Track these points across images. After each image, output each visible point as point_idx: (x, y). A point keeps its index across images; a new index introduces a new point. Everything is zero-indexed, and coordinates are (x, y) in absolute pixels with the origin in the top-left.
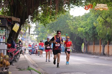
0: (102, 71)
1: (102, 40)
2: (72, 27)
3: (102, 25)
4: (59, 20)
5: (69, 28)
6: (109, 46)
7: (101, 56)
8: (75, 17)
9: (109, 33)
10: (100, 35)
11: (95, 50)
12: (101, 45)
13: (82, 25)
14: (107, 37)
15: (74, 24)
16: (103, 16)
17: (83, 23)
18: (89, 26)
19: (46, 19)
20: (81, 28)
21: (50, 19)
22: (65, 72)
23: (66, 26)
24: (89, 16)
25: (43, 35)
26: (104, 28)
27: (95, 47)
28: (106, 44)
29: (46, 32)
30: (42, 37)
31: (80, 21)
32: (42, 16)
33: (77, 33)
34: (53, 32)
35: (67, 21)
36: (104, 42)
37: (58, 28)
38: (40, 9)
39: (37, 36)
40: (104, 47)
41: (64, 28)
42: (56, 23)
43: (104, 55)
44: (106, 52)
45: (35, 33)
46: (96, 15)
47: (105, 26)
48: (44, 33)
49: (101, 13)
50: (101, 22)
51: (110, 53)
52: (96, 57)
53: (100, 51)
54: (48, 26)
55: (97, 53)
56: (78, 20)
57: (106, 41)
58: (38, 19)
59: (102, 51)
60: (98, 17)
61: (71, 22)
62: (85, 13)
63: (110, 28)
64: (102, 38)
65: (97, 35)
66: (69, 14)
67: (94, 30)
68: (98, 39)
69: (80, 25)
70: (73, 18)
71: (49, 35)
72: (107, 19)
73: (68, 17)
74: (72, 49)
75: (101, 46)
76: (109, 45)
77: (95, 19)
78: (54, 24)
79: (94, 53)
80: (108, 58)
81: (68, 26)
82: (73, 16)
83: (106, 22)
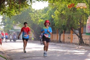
0: (58, 56)
1: (59, 29)
2: (34, 19)
3: (59, 17)
4: (23, 13)
5: (31, 19)
6: (64, 35)
7: (58, 43)
8: (36, 10)
9: (64, 23)
10: (57, 25)
11: (53, 38)
12: (58, 33)
13: (42, 17)
14: (63, 27)
15: (36, 16)
16: (59, 10)
17: (43, 15)
18: (48, 18)
19: (12, 12)
20: (42, 19)
21: (15, 11)
22: (27, 57)
23: (29, 17)
24: (48, 9)
25: (9, 25)
26: (60, 20)
27: (53, 35)
28: (62, 33)
29: (11, 23)
30: (8, 27)
31: (41, 14)
32: (8, 9)
33: (38, 24)
34: (18, 23)
35: (30, 13)
36: (60, 32)
37: (22, 20)
38: (6, 3)
39: (4, 26)
40: (60, 35)
41: (27, 19)
42: (21, 15)
43: (60, 42)
44: (62, 39)
45: (3, 23)
46: (54, 9)
47: (61, 18)
48: (10, 24)
49: (57, 7)
50: (57, 14)
51: (65, 41)
52: (54, 44)
53: (57, 38)
54: (14, 18)
55: (54, 40)
56: (39, 13)
57: (62, 31)
58: (4, 12)
59: (58, 39)
60: (55, 10)
61: (32, 14)
62: (45, 7)
63: (65, 20)
64: (58, 28)
65: (55, 25)
66: (31, 7)
67: (52, 21)
68: (56, 29)
69: (41, 17)
70: (35, 11)
71: (15, 26)
72: (63, 12)
73: (30, 10)
74: (34, 38)
75: (58, 35)
76: (64, 33)
77: (53, 12)
78: (18, 16)
79: (52, 40)
80: (64, 45)
81: (31, 18)
82: (34, 9)
83: (62, 14)
